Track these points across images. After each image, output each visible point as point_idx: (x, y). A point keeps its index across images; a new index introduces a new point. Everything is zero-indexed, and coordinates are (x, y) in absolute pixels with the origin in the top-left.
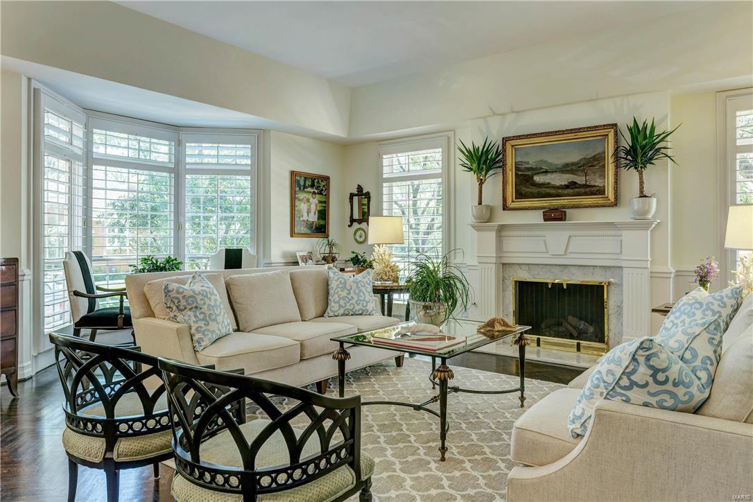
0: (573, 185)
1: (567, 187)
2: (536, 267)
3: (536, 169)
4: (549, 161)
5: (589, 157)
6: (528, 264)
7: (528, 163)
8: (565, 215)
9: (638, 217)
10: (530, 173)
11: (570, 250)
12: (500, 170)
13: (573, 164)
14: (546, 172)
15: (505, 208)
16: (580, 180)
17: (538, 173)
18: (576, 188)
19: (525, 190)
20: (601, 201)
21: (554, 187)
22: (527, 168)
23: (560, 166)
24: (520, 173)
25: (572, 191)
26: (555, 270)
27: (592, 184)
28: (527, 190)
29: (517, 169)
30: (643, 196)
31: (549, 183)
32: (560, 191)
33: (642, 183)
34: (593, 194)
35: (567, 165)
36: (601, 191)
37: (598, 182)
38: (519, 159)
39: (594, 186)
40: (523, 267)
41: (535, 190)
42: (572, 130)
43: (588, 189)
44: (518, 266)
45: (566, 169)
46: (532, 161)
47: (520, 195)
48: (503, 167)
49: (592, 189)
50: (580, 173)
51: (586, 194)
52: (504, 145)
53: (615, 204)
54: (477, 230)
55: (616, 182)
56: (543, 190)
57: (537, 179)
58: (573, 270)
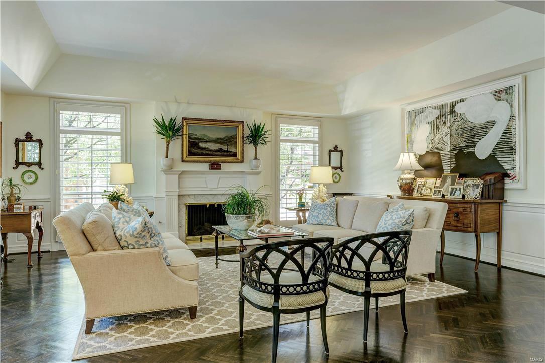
0: (220, 150)
1: (217, 151)
2: (199, 196)
3: (200, 139)
4: (209, 136)
5: (229, 136)
6: (194, 195)
7: (196, 135)
8: (221, 167)
9: (255, 169)
10: (197, 141)
11: (219, 186)
12: (180, 137)
13: (221, 139)
14: (206, 142)
15: (183, 161)
16: (225, 148)
17: (202, 142)
18: (223, 152)
19: (194, 151)
20: (235, 160)
21: (211, 151)
22: (195, 138)
23: (214, 139)
24: (191, 140)
25: (220, 153)
26: (210, 197)
27: (231, 151)
28: (195, 151)
29: (189, 138)
30: (256, 159)
31: (208, 148)
32: (214, 153)
33: (256, 152)
34: (231, 156)
35: (218, 139)
36: (235, 155)
37: (233, 150)
38: (190, 132)
39: (232, 152)
40: (191, 197)
41: (200, 151)
42: (222, 121)
43: (228, 153)
44: (187, 196)
45: (217, 141)
46: (198, 134)
47: (190, 153)
48: (182, 135)
49: (231, 153)
50: (225, 145)
51: (227, 156)
52: (182, 122)
53: (242, 162)
54: (165, 174)
55: (243, 151)
56: (204, 152)
57: (201, 145)
58: (219, 196)
